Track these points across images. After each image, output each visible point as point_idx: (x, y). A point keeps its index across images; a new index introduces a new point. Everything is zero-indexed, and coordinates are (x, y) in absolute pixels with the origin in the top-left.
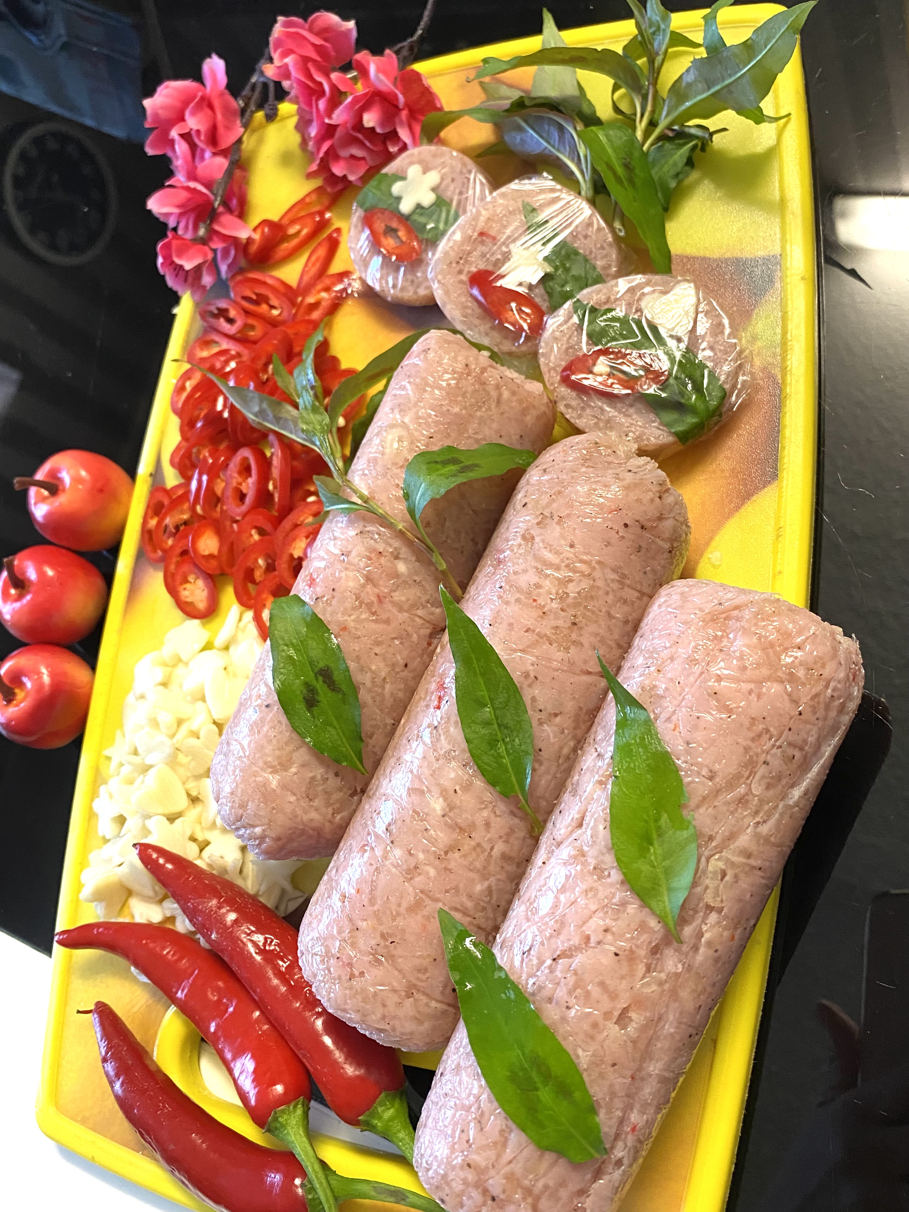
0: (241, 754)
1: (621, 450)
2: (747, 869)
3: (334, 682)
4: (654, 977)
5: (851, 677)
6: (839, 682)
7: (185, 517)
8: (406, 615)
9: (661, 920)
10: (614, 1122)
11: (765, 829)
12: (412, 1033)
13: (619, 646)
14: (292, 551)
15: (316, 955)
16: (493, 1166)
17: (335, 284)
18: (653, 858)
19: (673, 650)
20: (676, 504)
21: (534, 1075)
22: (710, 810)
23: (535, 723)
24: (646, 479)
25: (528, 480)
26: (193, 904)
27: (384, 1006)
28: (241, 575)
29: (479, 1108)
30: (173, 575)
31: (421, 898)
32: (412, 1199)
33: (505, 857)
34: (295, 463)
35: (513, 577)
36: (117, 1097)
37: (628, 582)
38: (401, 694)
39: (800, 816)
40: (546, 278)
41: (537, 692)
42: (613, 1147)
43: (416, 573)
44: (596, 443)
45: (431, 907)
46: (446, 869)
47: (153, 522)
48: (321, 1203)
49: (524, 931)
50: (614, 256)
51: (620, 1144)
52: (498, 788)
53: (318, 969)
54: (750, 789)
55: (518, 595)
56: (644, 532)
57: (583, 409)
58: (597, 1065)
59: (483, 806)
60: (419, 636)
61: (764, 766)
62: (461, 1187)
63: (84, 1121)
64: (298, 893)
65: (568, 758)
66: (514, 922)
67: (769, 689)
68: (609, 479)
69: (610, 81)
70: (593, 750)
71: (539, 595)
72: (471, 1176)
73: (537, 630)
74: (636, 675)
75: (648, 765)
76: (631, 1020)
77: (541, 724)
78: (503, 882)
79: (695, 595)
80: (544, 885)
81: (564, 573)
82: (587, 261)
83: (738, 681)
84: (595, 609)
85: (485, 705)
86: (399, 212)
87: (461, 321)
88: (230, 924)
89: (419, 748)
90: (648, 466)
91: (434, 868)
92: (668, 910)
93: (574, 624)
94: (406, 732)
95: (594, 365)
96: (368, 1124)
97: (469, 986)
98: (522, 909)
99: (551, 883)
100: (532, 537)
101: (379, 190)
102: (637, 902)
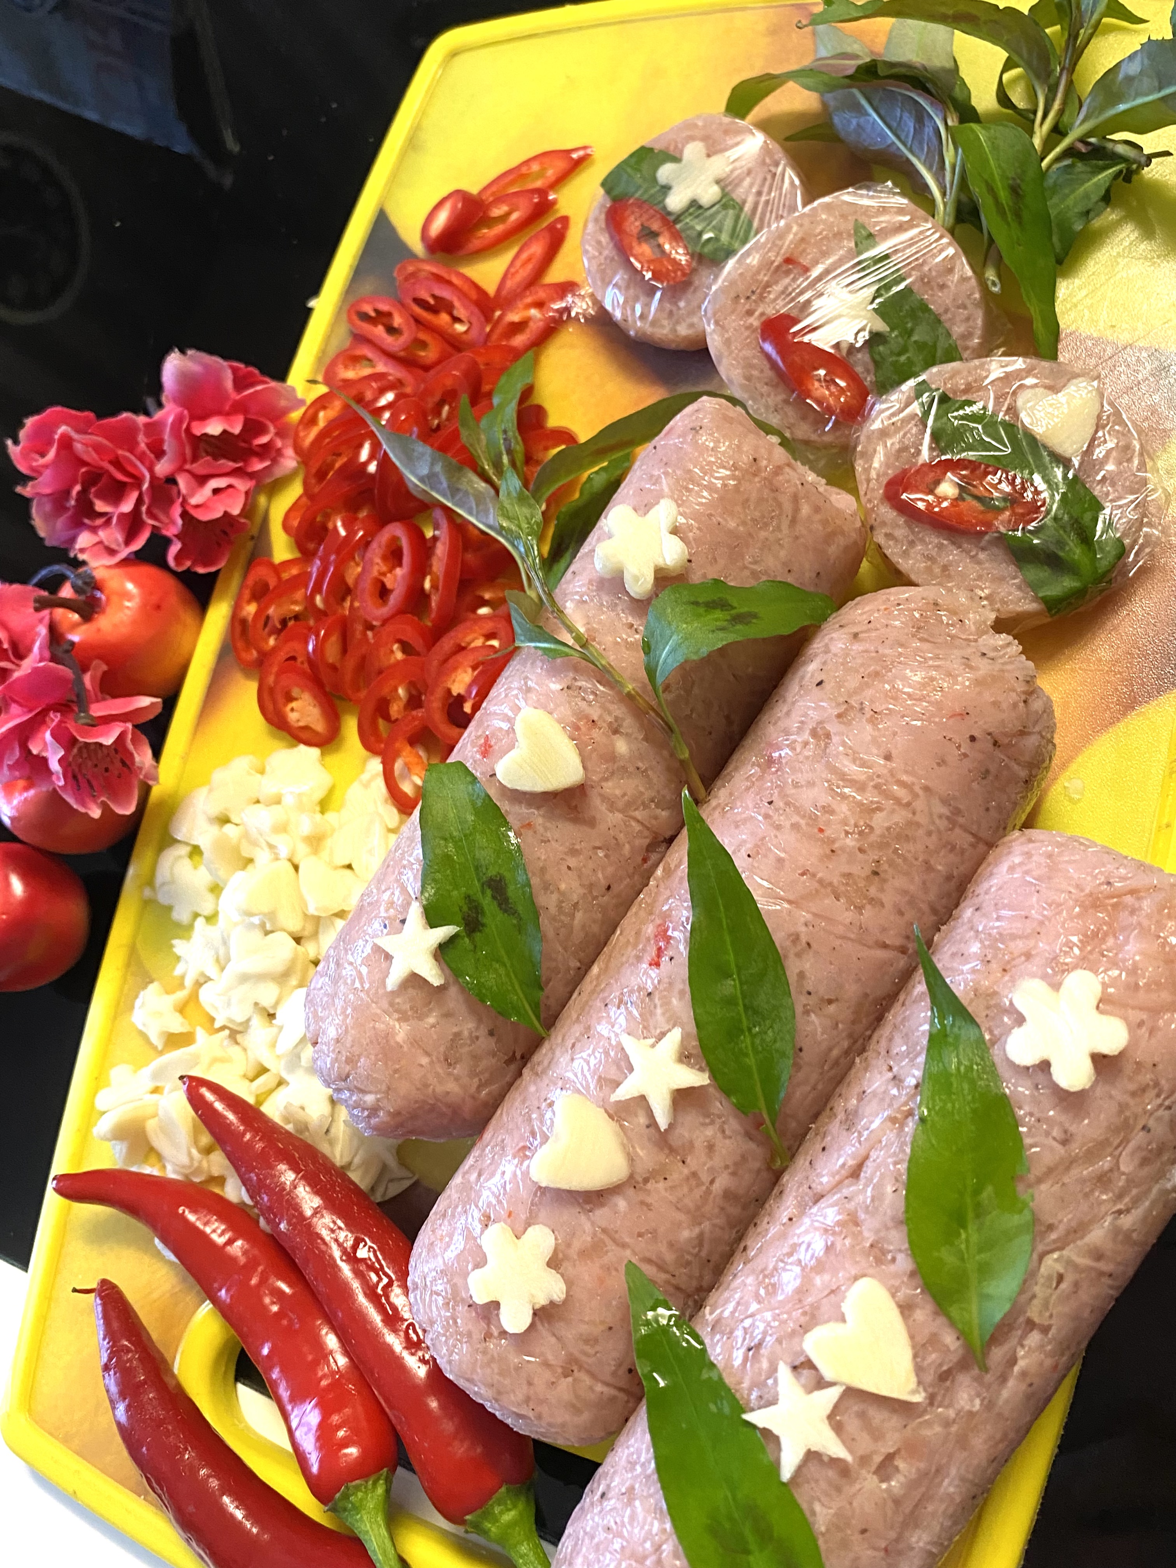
0: (357, 985)
1: (970, 621)
2: (1093, 1274)
3: (507, 900)
4: (938, 1415)
7: (297, 608)
8: (619, 816)
9: (961, 1335)
11: (1127, 1221)
12: (563, 1425)
13: (934, 911)
14: (449, 685)
15: (438, 1294)
17: (554, 300)
18: (963, 1246)
19: (1031, 943)
20: (1044, 711)
21: (747, 1530)
22: (1057, 1187)
23: (799, 1009)
24: (1008, 671)
25: (827, 646)
26: (257, 1175)
27: (530, 1383)
28: (371, 706)
30: (272, 691)
31: (601, 1241)
33: (728, 1195)
34: (469, 557)
35: (791, 791)
36: (119, 1424)
37: (961, 820)
38: (595, 928)
40: (876, 338)
41: (808, 965)
43: (641, 758)
44: (936, 604)
45: (614, 1255)
46: (642, 1203)
47: (251, 609)
49: (752, 1315)
50: (979, 322)
53: (440, 1315)
54: (1117, 1164)
55: (796, 819)
56: (997, 751)
57: (912, 544)
58: (839, 1529)
59: (707, 1121)
60: (632, 848)
61: (1142, 1134)
63: (66, 1440)
64: (404, 1173)
65: (836, 1063)
66: (737, 1296)
67: (1168, 1023)
68: (956, 666)
69: (1004, 55)
70: (885, 1068)
71: (829, 821)
73: (820, 875)
74: (969, 967)
75: (974, 1111)
76: (897, 1469)
77: (807, 1012)
78: (722, 1228)
79: (1069, 862)
80: (790, 1254)
81: (870, 797)
82: (939, 322)
83: (1125, 1006)
84: (909, 855)
85: (729, 976)
86: (665, 208)
87: (742, 386)
88: (308, 1213)
89: (622, 1020)
90: (1009, 650)
91: (625, 1199)
92: (976, 1322)
93: (876, 873)
94: (602, 990)
95: (937, 482)
96: (477, 1527)
97: (662, 1384)
98: (750, 1280)
99: (802, 1254)
100: (828, 734)
101: (639, 171)
102: (930, 1306)
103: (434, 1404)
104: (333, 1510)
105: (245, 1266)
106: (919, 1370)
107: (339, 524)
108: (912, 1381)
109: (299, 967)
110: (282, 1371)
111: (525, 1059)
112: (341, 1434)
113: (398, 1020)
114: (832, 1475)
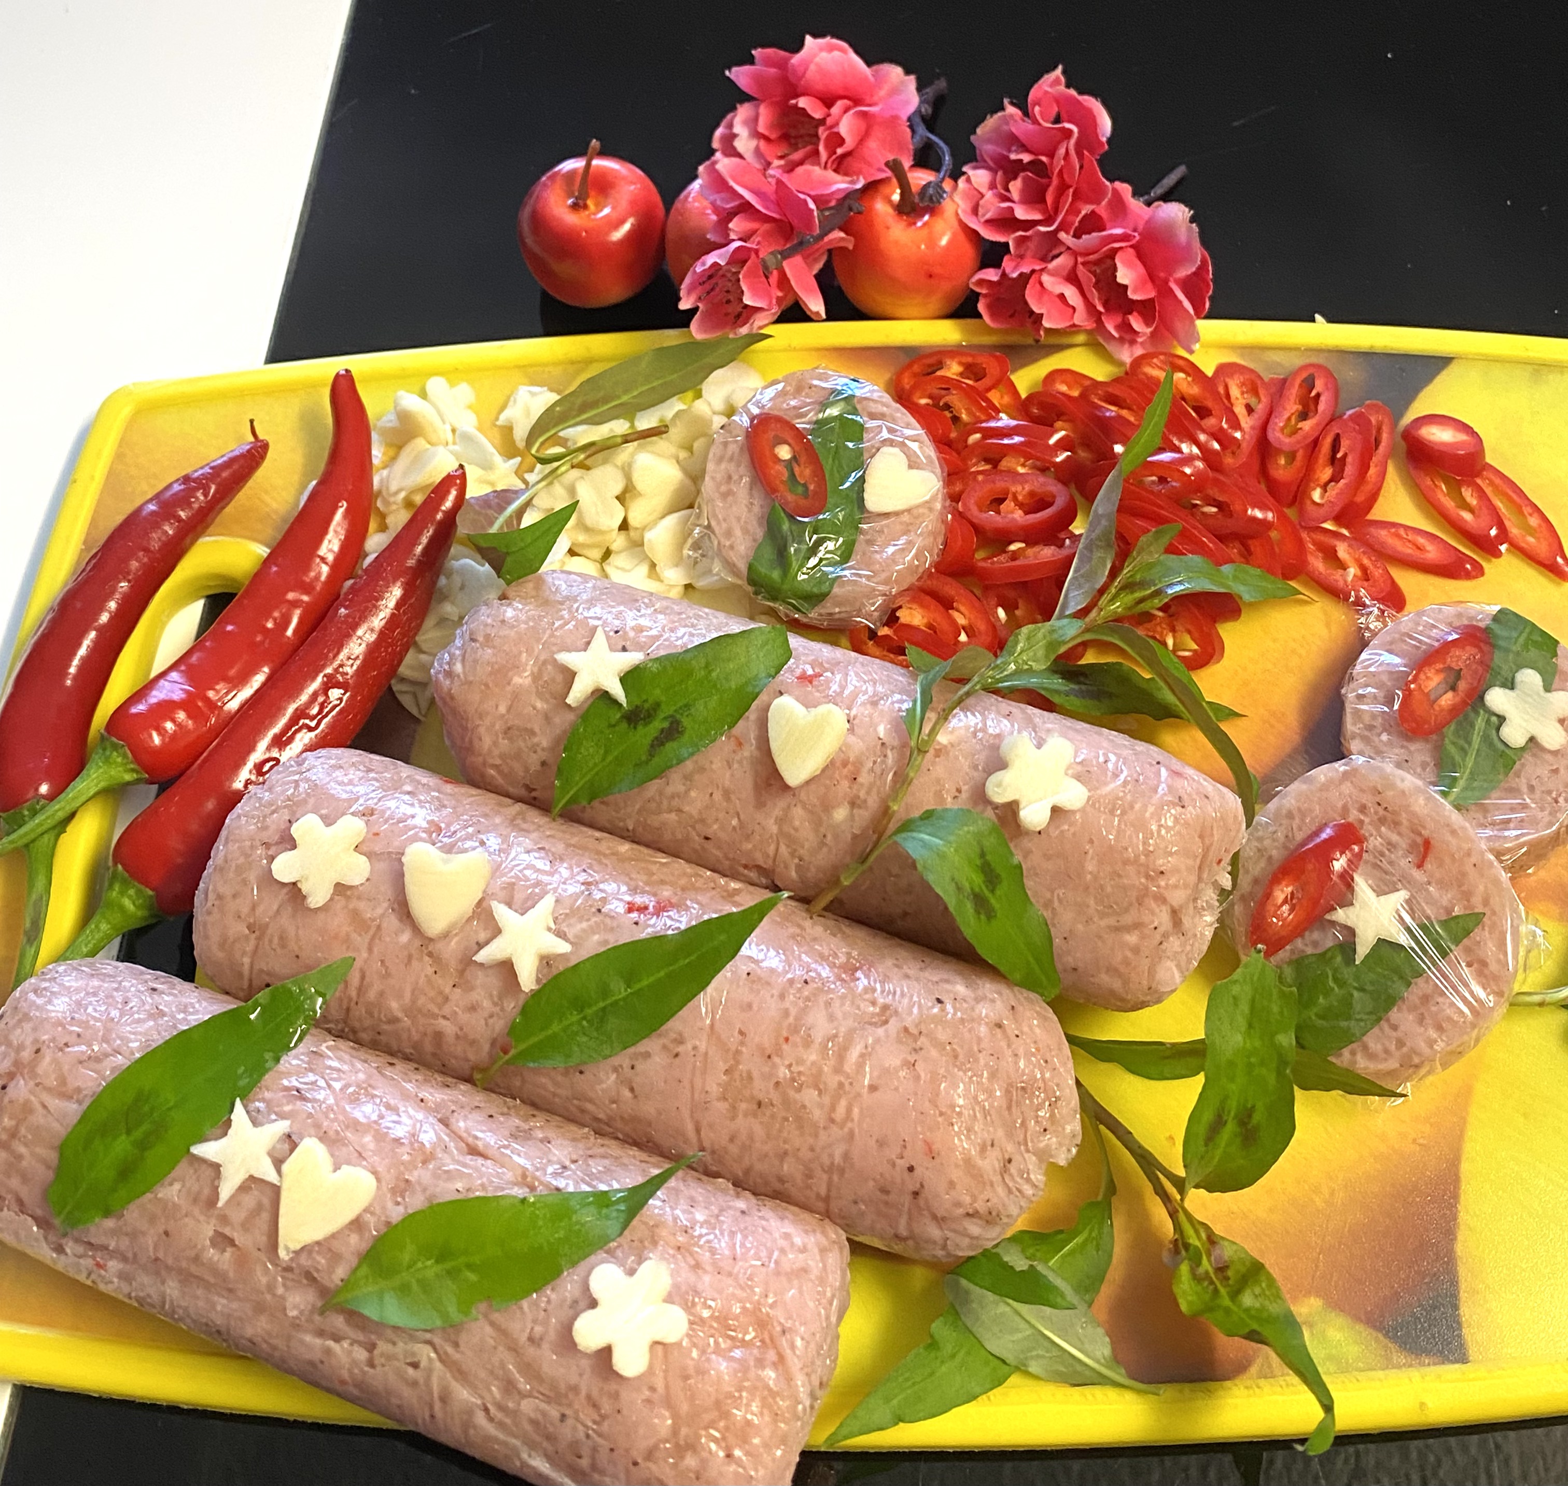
0: (558, 623)
1: (1048, 1140)
2: (428, 1397)
3: (662, 744)
4: (275, 1279)
7: (963, 417)
8: (775, 830)
9: (346, 1283)
10: (101, 1241)
11: (481, 1419)
15: (295, 788)
16: (38, 1084)
17: (1371, 590)
18: (420, 1265)
19: (709, 1268)
21: (145, 1127)
22: (492, 1342)
23: (616, 1061)
26: (385, 570)
29: (107, 1055)
31: (369, 927)
33: (439, 1036)
35: (822, 999)
36: (140, 508)
38: (667, 836)
40: (1348, 950)
41: (658, 1058)
42: (72, 1240)
43: (836, 837)
45: (360, 944)
46: (410, 957)
48: (20, 827)
49: (329, 1086)
51: (80, 1249)
52: (520, 1018)
53: (278, 794)
54: (526, 1396)
55: (793, 1012)
56: (909, 1196)
58: (163, 1210)
59: (496, 999)
60: (752, 850)
61: (559, 1415)
62: (15, 1042)
66: (345, 1067)
70: (574, 1157)
72: (27, 1054)
73: (744, 1049)
74: (677, 1211)
75: (540, 1247)
76: (224, 1251)
77: (615, 1069)
78: (409, 1038)
79: (801, 1292)
80: (388, 1107)
81: (832, 1081)
83: (665, 1368)
84: (785, 1134)
85: (628, 985)
86: (1487, 689)
88: (360, 631)
89: (570, 891)
90: (1027, 1186)
91: (410, 941)
92: (357, 1293)
93: (759, 1104)
94: (600, 862)
96: (114, 876)
97: (254, 1018)
98: (361, 1076)
99: (391, 1117)
100: (886, 1022)
101: (1526, 647)
102: (364, 1246)
103: (210, 805)
104: (102, 738)
105: (303, 582)
106: (306, 1249)
107: (1063, 433)
108: (296, 1245)
109: (598, 539)
111: (532, 802)
112: (169, 725)
113: (532, 674)
114: (206, 1191)
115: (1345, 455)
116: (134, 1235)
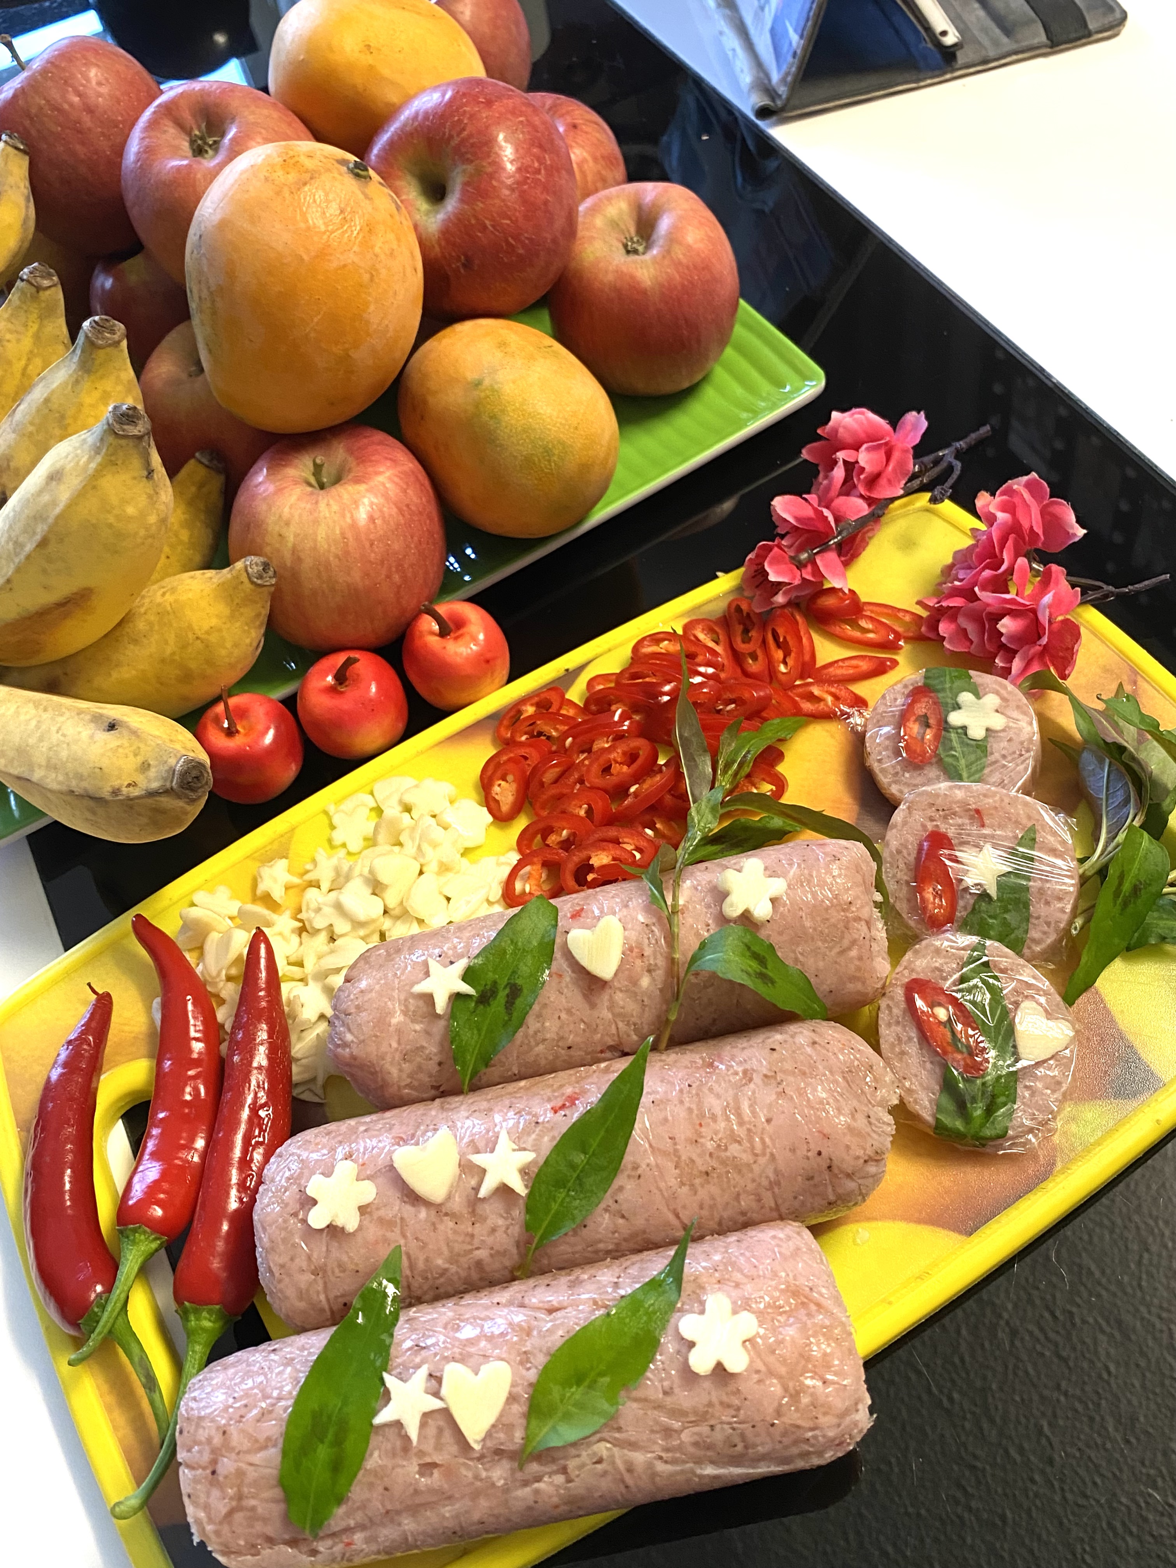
0: (399, 973)
1: (881, 1093)
2: (618, 1477)
3: (513, 1004)
4: (477, 1468)
5: (837, 1442)
6: (824, 1436)
7: (554, 734)
8: (610, 1016)
9: (526, 1439)
10: (343, 1524)
11: (660, 1467)
12: (287, 1298)
13: (720, 1224)
14: (592, 855)
15: (289, 1169)
16: (238, 1453)
17: (846, 703)
18: (568, 1395)
19: (745, 1280)
20: (873, 1176)
21: (331, 1431)
22: (641, 1412)
23: (602, 1205)
24: (873, 1138)
25: (796, 1033)
26: (248, 1019)
27: (292, 1259)
28: (541, 825)
29: (274, 1406)
30: (498, 765)
31: (395, 1223)
32: (156, 1396)
33: (479, 1264)
34: (668, 797)
35: (705, 1090)
36: (49, 1078)
37: (776, 1190)
38: (543, 1062)
39: (695, 1486)
40: (984, 896)
41: (629, 1186)
42: (322, 1538)
43: (650, 997)
44: (871, 1067)
45: (395, 1236)
46: (434, 1224)
47: (530, 710)
48: (98, 1322)
49: (434, 1331)
50: (1049, 941)
51: (329, 1542)
52: (528, 1217)
53: (279, 1181)
54: (682, 1431)
55: (694, 1106)
56: (827, 1172)
57: (898, 1023)
58: (376, 1475)
59: (505, 1215)
60: (601, 1039)
61: (709, 1428)
62: (203, 1439)
64: (320, 1092)
65: (596, 1252)
66: (435, 1316)
67: (772, 1385)
68: (847, 1107)
70: (617, 1273)
71: (709, 1125)
72: (217, 1440)
73: (678, 1147)
74: (704, 1264)
75: (637, 1334)
76: (432, 1474)
77: (606, 1210)
78: (460, 1278)
79: (804, 1261)
80: (482, 1320)
81: (742, 1133)
82: (1028, 920)
83: (759, 1354)
84: (732, 1182)
85: (585, 1153)
86: (946, 716)
87: (891, 852)
88: (255, 1064)
89: (511, 1123)
90: (885, 1127)
91: (427, 1214)
92: (538, 1439)
93: (707, 1174)
94: (515, 1098)
95: (940, 1005)
96: (186, 1312)
97: (360, 1321)
98: (450, 1314)
99: (488, 1325)
100: (751, 1080)
101: (952, 682)
102: (524, 1409)
103: (225, 1227)
104: (118, 1232)
105: (192, 1060)
106: (489, 1435)
107: (619, 711)
108: (480, 1436)
109: (372, 927)
110: (161, 1134)
111: (444, 1094)
112: (162, 1196)
113: (402, 1011)
114: (398, 1444)
115: (785, 638)
116: (363, 1507)
